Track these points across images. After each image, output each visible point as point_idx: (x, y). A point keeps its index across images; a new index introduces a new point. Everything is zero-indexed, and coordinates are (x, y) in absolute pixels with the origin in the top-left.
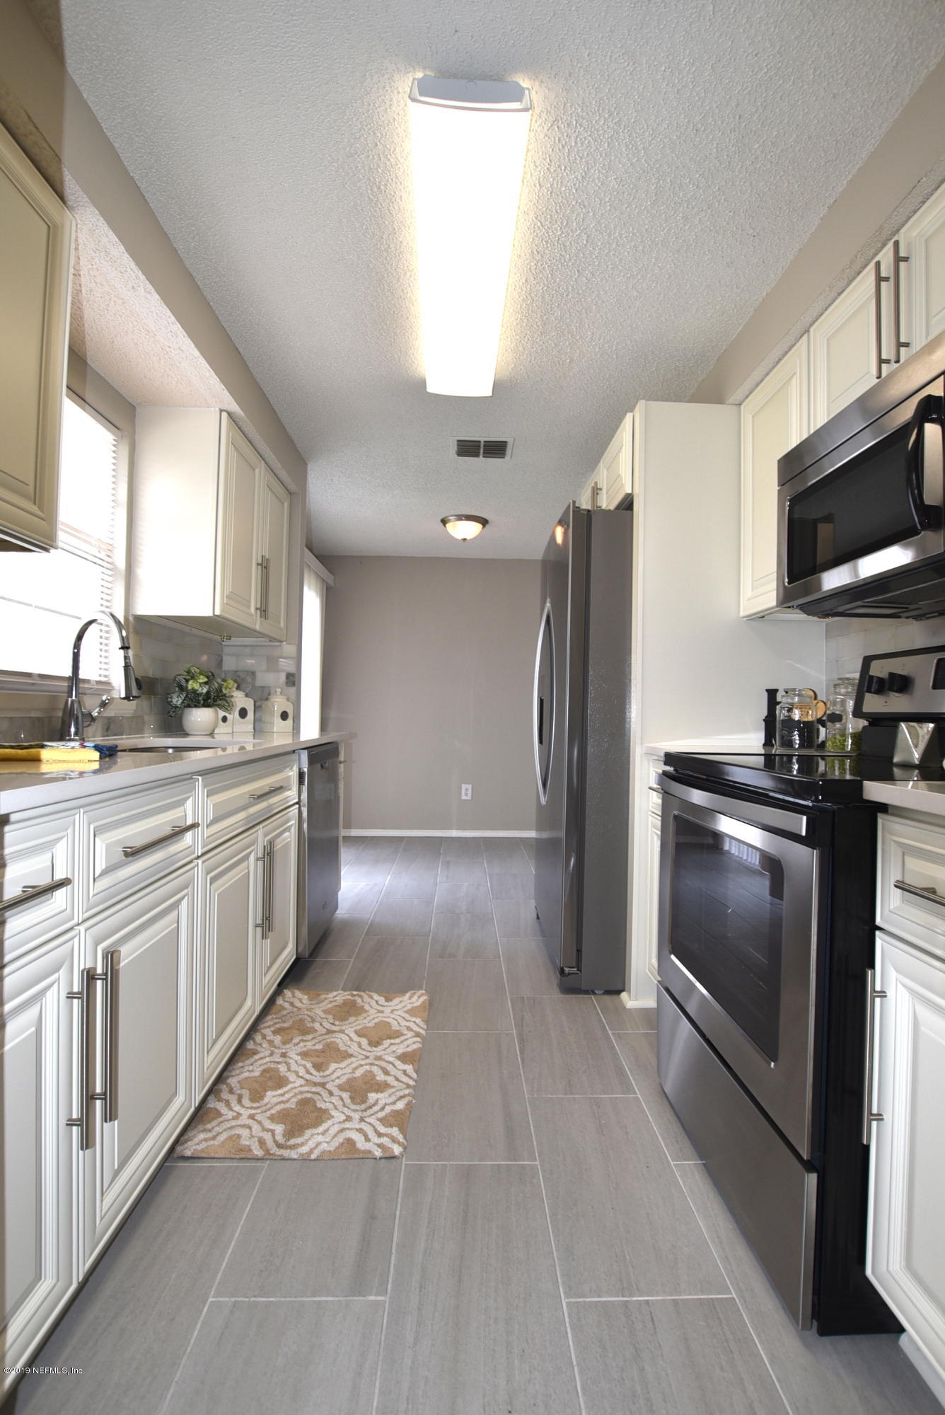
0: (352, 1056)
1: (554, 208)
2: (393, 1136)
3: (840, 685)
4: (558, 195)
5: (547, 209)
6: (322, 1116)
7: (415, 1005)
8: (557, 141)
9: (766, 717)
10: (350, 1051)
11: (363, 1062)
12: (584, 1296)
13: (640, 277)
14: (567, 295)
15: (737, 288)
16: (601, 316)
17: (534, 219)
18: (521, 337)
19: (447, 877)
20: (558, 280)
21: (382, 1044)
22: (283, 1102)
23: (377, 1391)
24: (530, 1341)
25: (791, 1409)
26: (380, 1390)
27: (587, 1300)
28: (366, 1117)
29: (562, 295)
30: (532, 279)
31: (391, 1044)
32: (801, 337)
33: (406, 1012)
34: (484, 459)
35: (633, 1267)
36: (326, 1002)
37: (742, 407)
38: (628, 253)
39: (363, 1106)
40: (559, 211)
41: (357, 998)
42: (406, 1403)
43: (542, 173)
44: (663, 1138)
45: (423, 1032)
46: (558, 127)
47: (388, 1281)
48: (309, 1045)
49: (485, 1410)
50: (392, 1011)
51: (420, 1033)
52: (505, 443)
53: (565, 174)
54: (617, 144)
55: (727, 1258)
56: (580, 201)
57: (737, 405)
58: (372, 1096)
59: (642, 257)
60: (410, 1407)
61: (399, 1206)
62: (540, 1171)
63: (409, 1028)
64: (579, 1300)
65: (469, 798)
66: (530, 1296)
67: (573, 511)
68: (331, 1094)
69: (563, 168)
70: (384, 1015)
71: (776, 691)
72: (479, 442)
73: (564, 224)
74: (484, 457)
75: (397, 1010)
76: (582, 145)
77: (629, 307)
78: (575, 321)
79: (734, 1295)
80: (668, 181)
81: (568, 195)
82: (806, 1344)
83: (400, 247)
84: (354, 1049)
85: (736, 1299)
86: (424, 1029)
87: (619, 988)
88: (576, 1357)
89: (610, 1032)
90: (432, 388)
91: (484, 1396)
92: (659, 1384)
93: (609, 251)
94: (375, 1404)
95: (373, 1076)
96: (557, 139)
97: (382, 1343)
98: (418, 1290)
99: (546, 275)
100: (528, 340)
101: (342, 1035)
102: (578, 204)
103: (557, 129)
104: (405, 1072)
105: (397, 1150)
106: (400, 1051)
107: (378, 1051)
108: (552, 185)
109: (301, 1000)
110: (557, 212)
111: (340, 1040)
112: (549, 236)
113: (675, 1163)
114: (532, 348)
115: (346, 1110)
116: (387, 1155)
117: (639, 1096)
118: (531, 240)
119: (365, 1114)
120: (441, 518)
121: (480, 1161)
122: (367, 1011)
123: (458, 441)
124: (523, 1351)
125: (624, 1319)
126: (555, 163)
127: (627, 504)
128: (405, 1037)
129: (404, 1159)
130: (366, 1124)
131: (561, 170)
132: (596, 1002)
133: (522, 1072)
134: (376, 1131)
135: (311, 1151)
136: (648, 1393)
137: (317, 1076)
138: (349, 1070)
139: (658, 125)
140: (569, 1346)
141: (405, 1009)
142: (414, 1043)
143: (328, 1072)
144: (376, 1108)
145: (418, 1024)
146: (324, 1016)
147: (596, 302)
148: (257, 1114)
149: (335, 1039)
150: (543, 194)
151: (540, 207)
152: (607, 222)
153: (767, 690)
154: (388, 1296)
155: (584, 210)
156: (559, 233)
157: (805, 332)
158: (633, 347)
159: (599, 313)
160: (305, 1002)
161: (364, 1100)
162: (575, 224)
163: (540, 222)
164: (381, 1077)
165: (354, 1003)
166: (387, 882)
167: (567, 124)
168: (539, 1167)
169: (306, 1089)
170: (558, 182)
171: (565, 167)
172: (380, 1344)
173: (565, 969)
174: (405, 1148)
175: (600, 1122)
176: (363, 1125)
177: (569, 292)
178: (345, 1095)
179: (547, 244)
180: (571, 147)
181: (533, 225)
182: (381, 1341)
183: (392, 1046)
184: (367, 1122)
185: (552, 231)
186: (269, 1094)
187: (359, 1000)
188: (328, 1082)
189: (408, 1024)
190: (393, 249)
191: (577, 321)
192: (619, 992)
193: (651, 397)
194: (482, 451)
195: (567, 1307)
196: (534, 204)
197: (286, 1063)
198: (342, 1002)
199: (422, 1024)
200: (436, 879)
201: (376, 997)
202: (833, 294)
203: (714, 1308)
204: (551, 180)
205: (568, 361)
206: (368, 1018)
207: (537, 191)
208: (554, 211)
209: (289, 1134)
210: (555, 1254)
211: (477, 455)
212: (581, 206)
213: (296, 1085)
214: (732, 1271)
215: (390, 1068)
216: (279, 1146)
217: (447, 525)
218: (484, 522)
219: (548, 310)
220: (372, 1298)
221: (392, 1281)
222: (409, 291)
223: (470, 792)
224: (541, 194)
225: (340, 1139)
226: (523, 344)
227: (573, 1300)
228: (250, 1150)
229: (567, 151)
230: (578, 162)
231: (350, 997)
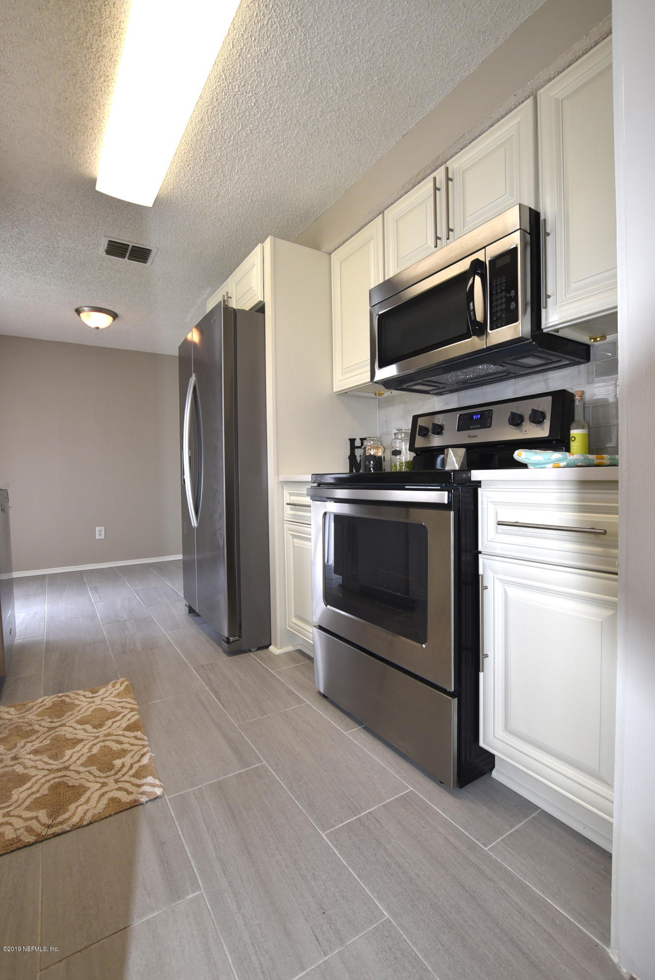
0: (82, 740)
1: (238, 68)
2: (150, 783)
3: (398, 433)
4: (243, 60)
5: (233, 67)
6: (78, 791)
7: (120, 690)
8: (255, 15)
9: (349, 456)
10: (79, 737)
11: (95, 741)
12: (333, 826)
13: (282, 145)
14: (229, 142)
15: (339, 173)
16: (248, 166)
17: (221, 71)
18: (185, 165)
19: (100, 597)
20: (226, 127)
21: (105, 725)
22: (33, 793)
23: (227, 953)
24: (314, 867)
25: (463, 829)
26: (229, 951)
27: (336, 828)
28: (119, 778)
29: (225, 140)
30: (206, 119)
31: (113, 722)
32: (377, 216)
33: (115, 697)
34: (128, 260)
35: (353, 798)
36: (35, 708)
37: (332, 255)
38: (280, 124)
39: (113, 772)
40: (241, 72)
41: (63, 698)
42: (253, 948)
43: (237, 36)
44: (334, 722)
45: (136, 707)
46: (258, 4)
47: (197, 880)
48: (37, 745)
49: (307, 921)
50: (102, 699)
51: (135, 708)
52: (149, 251)
53: (253, 44)
54: (295, 37)
55: (398, 771)
56: (258, 70)
57: (328, 253)
58: (118, 763)
59: (288, 130)
60: (257, 949)
61: (179, 828)
62: (269, 767)
63: (122, 707)
64: (332, 830)
65: (103, 537)
66: (301, 841)
67: (223, 308)
68: (79, 772)
69: (253, 39)
70: (96, 704)
71: (355, 439)
72: (128, 245)
73: (242, 85)
74: (128, 259)
75: (106, 697)
76: (271, 27)
77: (270, 166)
78: (229, 164)
79: (412, 789)
80: (320, 80)
81: (251, 62)
82: (455, 796)
83: (102, 50)
84: (81, 735)
85: (413, 790)
86: (136, 705)
87: (267, 644)
88: (346, 862)
89: (272, 672)
90: (100, 187)
91: (303, 914)
92: (398, 852)
93: (268, 118)
94: (230, 962)
95: (110, 749)
96: (255, 13)
97: (215, 921)
98: (223, 874)
99: (217, 120)
100: (190, 169)
101: (65, 728)
102: (256, 73)
103: (257, 5)
104: (136, 737)
105: (159, 791)
106: (124, 725)
107: (104, 730)
108: (242, 49)
109: (8, 713)
110: (239, 72)
111: (67, 732)
112: (229, 89)
113: (347, 732)
114: (191, 176)
115: (98, 779)
116: (152, 797)
117: (308, 702)
118: (215, 87)
119: (117, 777)
120: (76, 308)
121: (225, 775)
122: (79, 705)
123: (109, 241)
124: (314, 875)
125: (362, 828)
126: (249, 33)
127: (260, 309)
128: (123, 714)
129: (165, 796)
130: (123, 783)
131: (251, 40)
132: (254, 657)
133: (225, 712)
134: (133, 784)
135: (82, 819)
136: (394, 859)
137: (56, 764)
138: (85, 750)
139: (324, 35)
140: (339, 858)
141: (113, 695)
142: (133, 716)
143: (65, 759)
144: (125, 770)
145: (129, 702)
146: (39, 718)
147: (248, 154)
148: (11, 811)
149: (60, 733)
150: (233, 54)
151: (228, 63)
152: (272, 95)
153: (350, 439)
154: (202, 889)
155: (259, 79)
156: (237, 90)
157: (380, 214)
158: (264, 196)
159: (247, 163)
160: (13, 713)
161: (111, 767)
162: (249, 87)
163: (225, 75)
164: (116, 747)
165: (63, 702)
166: (46, 610)
167: (266, 5)
168: (267, 765)
169: (52, 776)
170: (246, 48)
171: (255, 39)
172: (213, 922)
173: (230, 638)
174: (164, 788)
175: (292, 725)
176: (120, 785)
177: (230, 140)
178: (93, 769)
179: (225, 95)
180: (263, 24)
181: (219, 76)
182: (212, 920)
183: (115, 724)
184: (122, 782)
185: (232, 87)
186: (14, 792)
187: (67, 699)
188: (70, 765)
189: (121, 704)
190: (94, 50)
191: (231, 165)
192: (267, 647)
193: (277, 235)
194: (128, 254)
195: (327, 837)
196: (224, 59)
197: (19, 763)
198: (51, 704)
199: (132, 701)
200: (90, 600)
201: (81, 692)
202: (402, 192)
203: (405, 799)
204: (242, 45)
205: (216, 195)
206: (83, 710)
207: (229, 49)
208: (238, 71)
209: (53, 815)
210: (304, 811)
211: (124, 257)
212: (258, 75)
213: (39, 777)
214: (404, 777)
215: (122, 739)
216: (49, 826)
217: (81, 315)
218: (115, 316)
219: (211, 149)
220: (190, 896)
221: (200, 878)
222: (99, 94)
223: (103, 533)
224: (231, 53)
225: (104, 801)
226: (185, 172)
227: (328, 831)
228: (20, 840)
229: (260, 27)
230: (265, 39)
231: (57, 699)
